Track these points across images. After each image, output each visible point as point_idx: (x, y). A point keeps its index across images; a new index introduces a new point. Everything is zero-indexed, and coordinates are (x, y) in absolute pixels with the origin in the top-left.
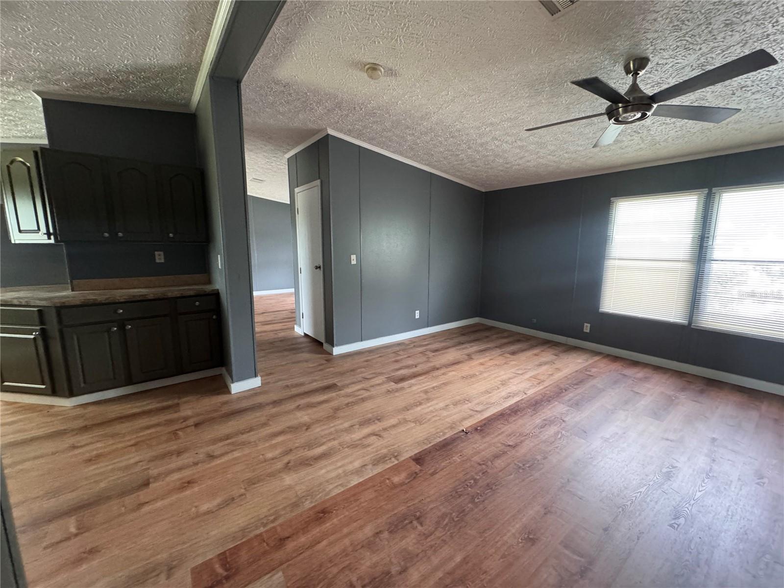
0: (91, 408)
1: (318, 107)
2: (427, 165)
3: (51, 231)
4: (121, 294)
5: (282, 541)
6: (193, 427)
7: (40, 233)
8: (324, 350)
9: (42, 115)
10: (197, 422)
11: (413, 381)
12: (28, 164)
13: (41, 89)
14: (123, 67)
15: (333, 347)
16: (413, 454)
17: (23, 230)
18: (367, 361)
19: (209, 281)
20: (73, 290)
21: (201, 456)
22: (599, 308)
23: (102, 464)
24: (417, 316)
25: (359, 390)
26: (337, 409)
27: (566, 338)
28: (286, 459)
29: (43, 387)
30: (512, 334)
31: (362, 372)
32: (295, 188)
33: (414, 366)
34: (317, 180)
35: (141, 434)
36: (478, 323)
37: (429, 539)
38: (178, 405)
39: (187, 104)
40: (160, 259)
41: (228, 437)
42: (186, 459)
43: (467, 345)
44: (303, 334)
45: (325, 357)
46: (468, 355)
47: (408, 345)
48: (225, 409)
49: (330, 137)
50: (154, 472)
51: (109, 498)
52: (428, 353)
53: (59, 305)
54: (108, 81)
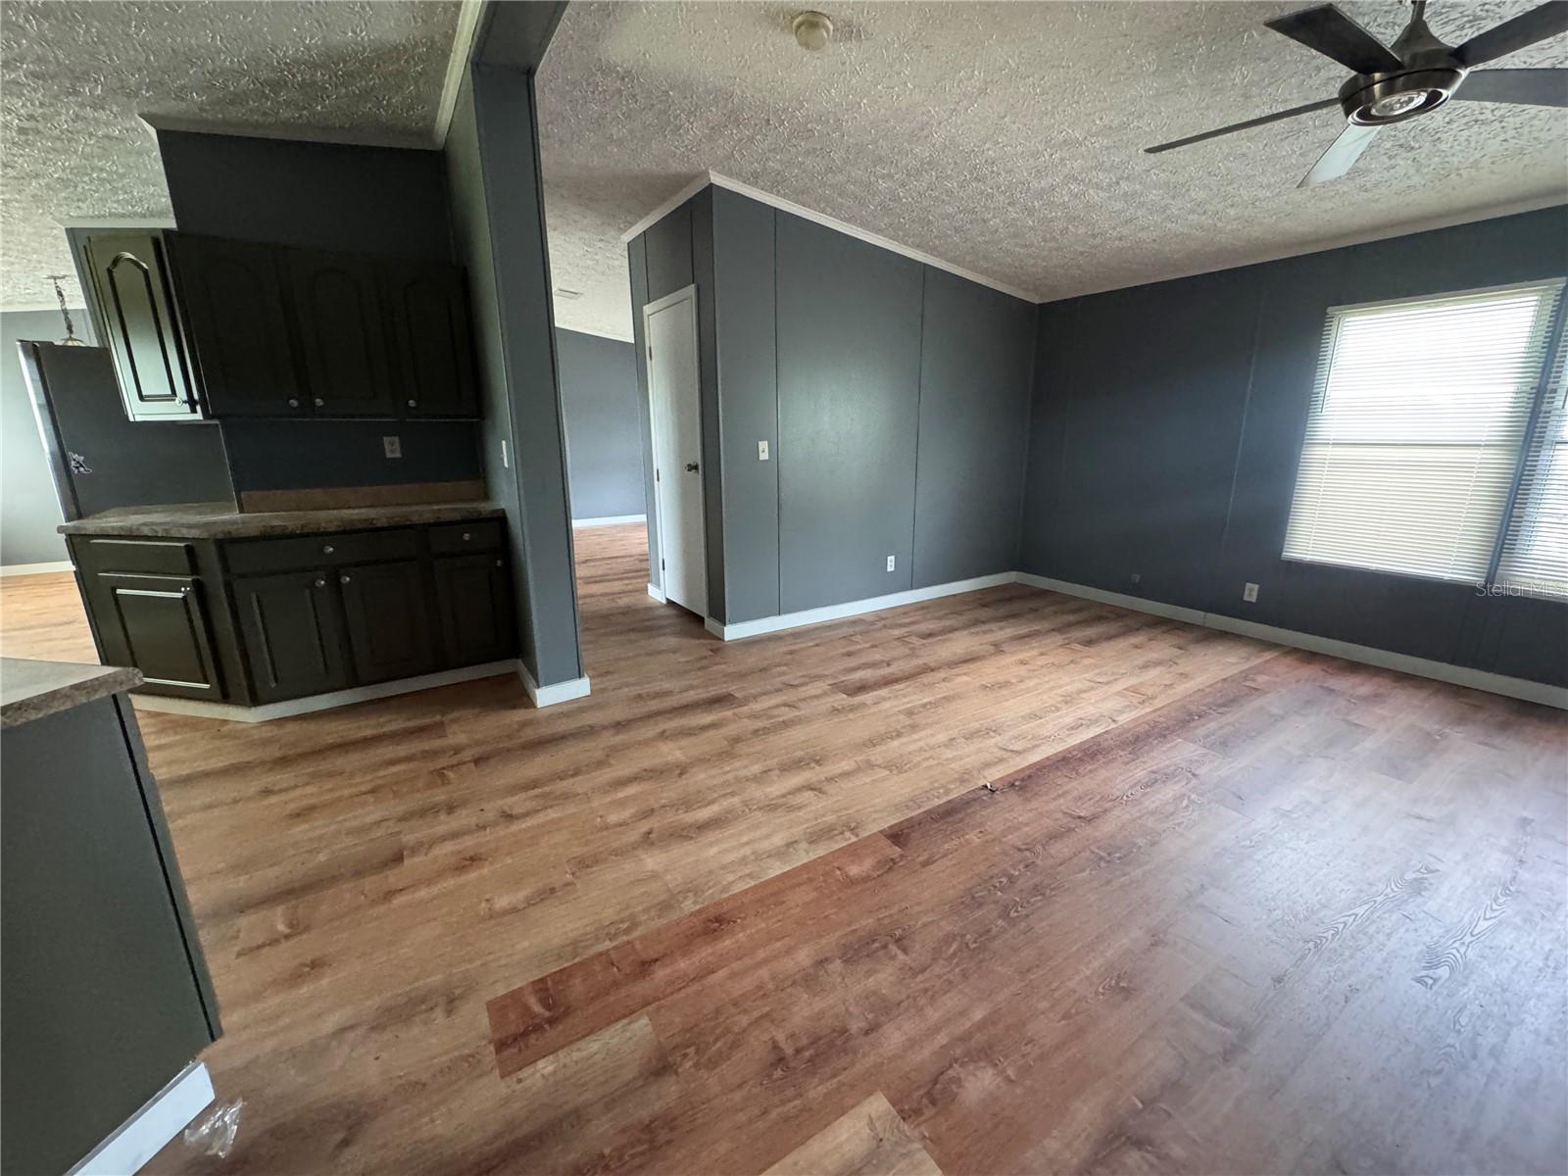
0: (291, 727)
1: (692, 123)
2: (918, 247)
3: (196, 397)
4: (328, 518)
5: (645, 967)
6: (473, 764)
7: (177, 401)
8: (708, 631)
9: (160, 167)
10: (477, 756)
11: (884, 692)
12: (144, 265)
13: (154, 109)
14: (303, 52)
15: (725, 624)
16: (886, 826)
17: (148, 396)
18: (791, 653)
19: (486, 496)
20: (241, 512)
21: (490, 814)
22: (1282, 552)
23: (317, 824)
24: (891, 568)
25: (778, 706)
26: (736, 740)
28: (644, 826)
29: (206, 686)
30: (1084, 605)
31: (783, 674)
32: (645, 304)
33: (885, 664)
34: (689, 284)
35: (382, 773)
36: (1015, 583)
37: (920, 978)
38: (442, 724)
39: (428, 132)
40: (392, 451)
41: (534, 784)
42: (464, 818)
43: (993, 626)
44: (664, 602)
45: (711, 644)
46: (995, 645)
47: (872, 623)
48: (529, 734)
49: (714, 189)
50: (409, 839)
51: (334, 880)
52: (914, 639)
53: (220, 536)
54: (277, 85)
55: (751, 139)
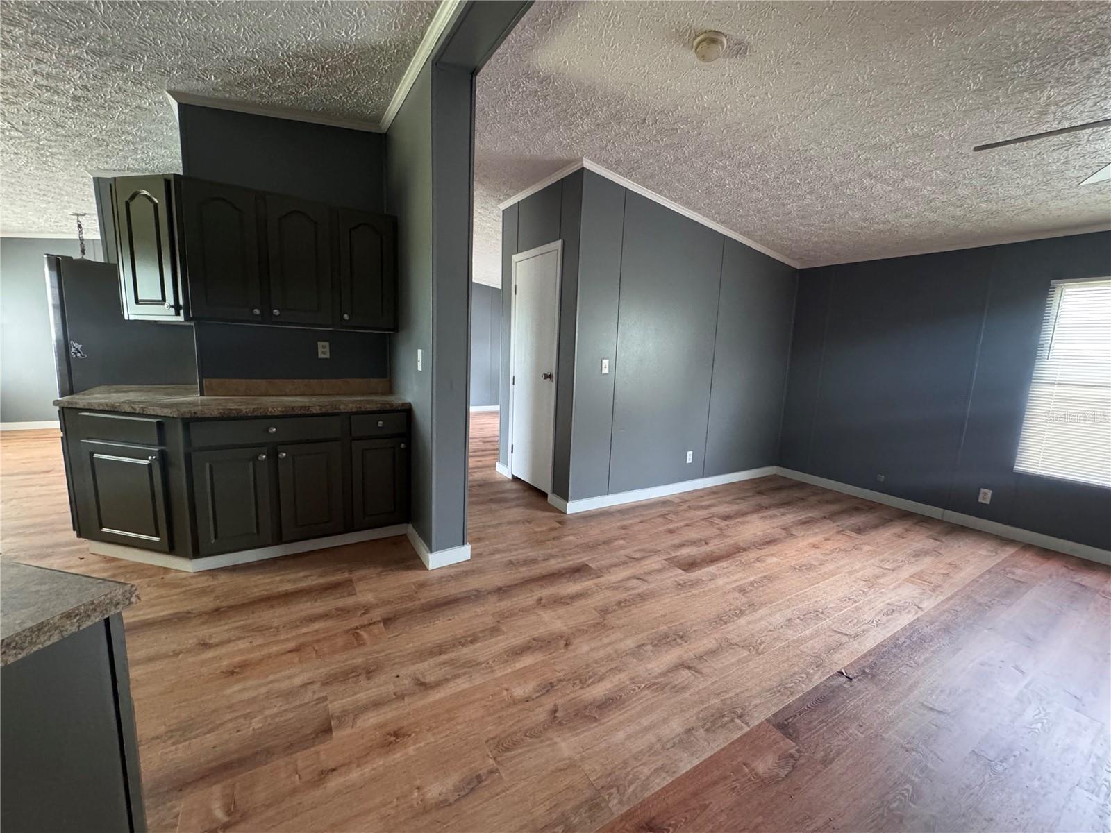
0: (223, 578)
1: (583, 120)
2: (722, 222)
3: (181, 302)
4: (276, 403)
6: (382, 625)
7: (166, 306)
8: (550, 505)
9: (177, 134)
10: (385, 616)
11: (712, 569)
12: (156, 200)
13: (180, 87)
14: (303, 47)
15: (567, 500)
16: (770, 714)
17: (141, 301)
18: (624, 528)
19: (391, 389)
20: (202, 394)
21: (406, 682)
22: (1014, 466)
23: (249, 683)
24: (689, 460)
25: (629, 579)
26: (605, 612)
27: (942, 510)
28: (548, 703)
29: (157, 539)
30: (838, 498)
31: (622, 548)
32: (515, 254)
33: (704, 543)
34: (557, 240)
35: (304, 630)
36: (775, 475)
38: (349, 582)
39: (378, 119)
40: (324, 353)
41: (440, 649)
42: (380, 686)
43: (777, 512)
44: (510, 477)
45: (556, 517)
46: (785, 529)
47: (678, 504)
48: (426, 596)
49: (585, 171)
50: (335, 706)
51: (269, 753)
52: (716, 520)
53: (188, 416)
54: (275, 73)
55: (626, 134)
